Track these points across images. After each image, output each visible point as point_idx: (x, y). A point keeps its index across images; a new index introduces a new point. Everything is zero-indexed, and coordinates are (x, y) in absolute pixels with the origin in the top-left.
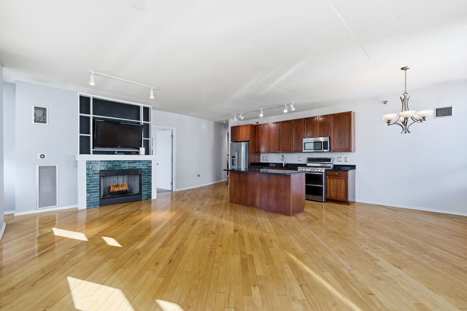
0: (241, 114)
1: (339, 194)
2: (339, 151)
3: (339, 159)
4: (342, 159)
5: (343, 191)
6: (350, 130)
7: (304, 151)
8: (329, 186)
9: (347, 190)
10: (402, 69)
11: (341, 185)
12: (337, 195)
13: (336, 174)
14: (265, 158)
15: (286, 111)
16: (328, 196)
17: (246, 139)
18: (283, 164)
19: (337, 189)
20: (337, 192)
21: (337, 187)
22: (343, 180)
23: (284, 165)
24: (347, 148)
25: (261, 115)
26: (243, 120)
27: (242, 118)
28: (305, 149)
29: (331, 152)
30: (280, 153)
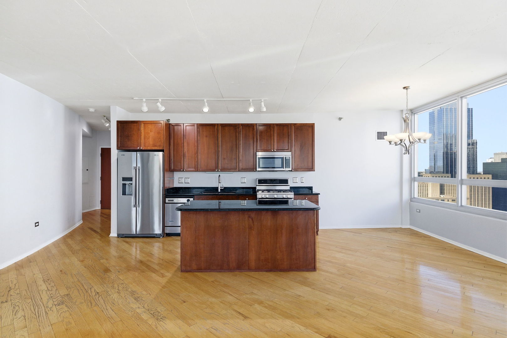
0: (160, 100)
2: (302, 170)
3: (295, 180)
4: (298, 180)
6: (313, 146)
7: (258, 169)
10: (404, 88)
13: (306, 198)
14: (183, 181)
15: (251, 110)
17: (156, 146)
18: (218, 188)
23: (219, 191)
24: (310, 167)
25: (206, 110)
26: (164, 112)
27: (163, 109)
28: (259, 167)
29: (292, 171)
30: (218, 171)
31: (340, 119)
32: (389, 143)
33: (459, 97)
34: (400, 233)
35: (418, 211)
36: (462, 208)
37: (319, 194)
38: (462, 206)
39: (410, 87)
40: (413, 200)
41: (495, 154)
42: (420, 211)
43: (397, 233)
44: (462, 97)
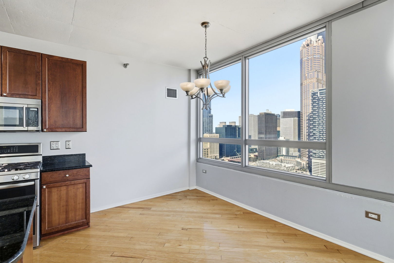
1: (71, 215)
3: (54, 146)
4: (61, 145)
5: (80, 205)
8: (49, 205)
9: (87, 202)
11: (76, 196)
12: (67, 218)
13: (67, 175)
16: (46, 227)
19: (67, 205)
20: (67, 212)
21: (67, 201)
22: (80, 186)
24: (78, 125)
29: (44, 132)
31: (125, 65)
32: (186, 93)
33: (243, 56)
34: (190, 199)
35: (204, 171)
36: (245, 169)
37: (91, 166)
38: (245, 166)
39: (209, 25)
40: (200, 160)
41: (220, 123)
42: (206, 172)
43: (187, 199)
44: (245, 58)
